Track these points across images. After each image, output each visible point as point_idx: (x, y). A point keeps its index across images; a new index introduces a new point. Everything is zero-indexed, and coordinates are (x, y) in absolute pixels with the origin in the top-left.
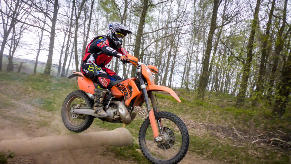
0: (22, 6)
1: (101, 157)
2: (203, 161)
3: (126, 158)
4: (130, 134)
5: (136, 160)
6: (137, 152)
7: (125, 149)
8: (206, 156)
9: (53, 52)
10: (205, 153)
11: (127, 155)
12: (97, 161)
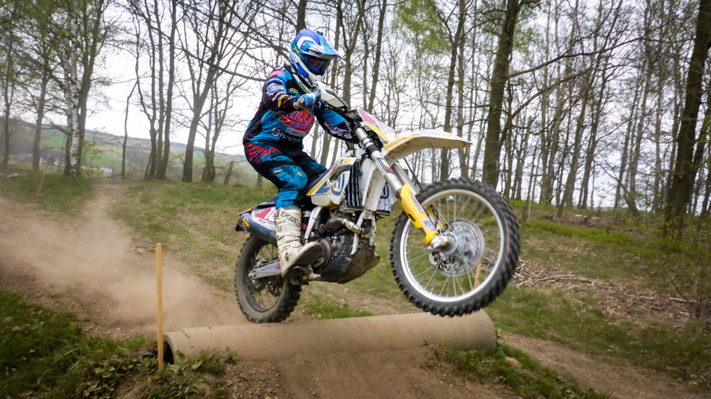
1: (422, 371)
2: (688, 395)
3: (481, 378)
4: (492, 323)
5: (506, 383)
6: (508, 365)
7: (478, 356)
8: (695, 383)
11: (485, 371)
12: (414, 381)
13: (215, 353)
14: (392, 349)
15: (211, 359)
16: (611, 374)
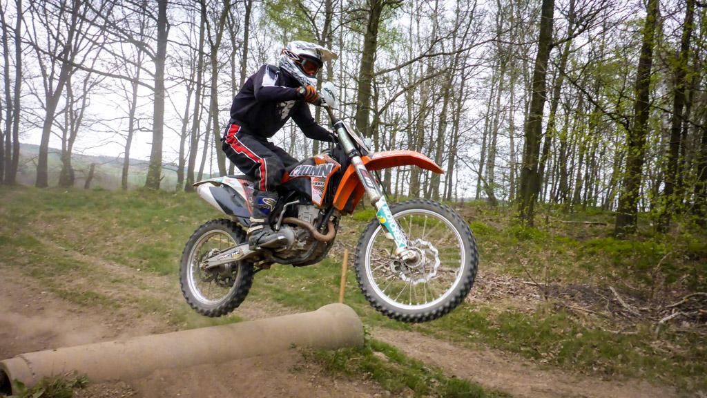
0: (83, 30)
1: (290, 375)
2: (539, 373)
3: (350, 376)
4: (358, 319)
5: (374, 378)
6: (375, 360)
7: (347, 354)
8: (545, 361)
9: (164, 135)
10: (542, 354)
11: (353, 368)
12: (282, 386)
13: (60, 378)
14: (259, 355)
15: (55, 386)
16: (472, 359)
